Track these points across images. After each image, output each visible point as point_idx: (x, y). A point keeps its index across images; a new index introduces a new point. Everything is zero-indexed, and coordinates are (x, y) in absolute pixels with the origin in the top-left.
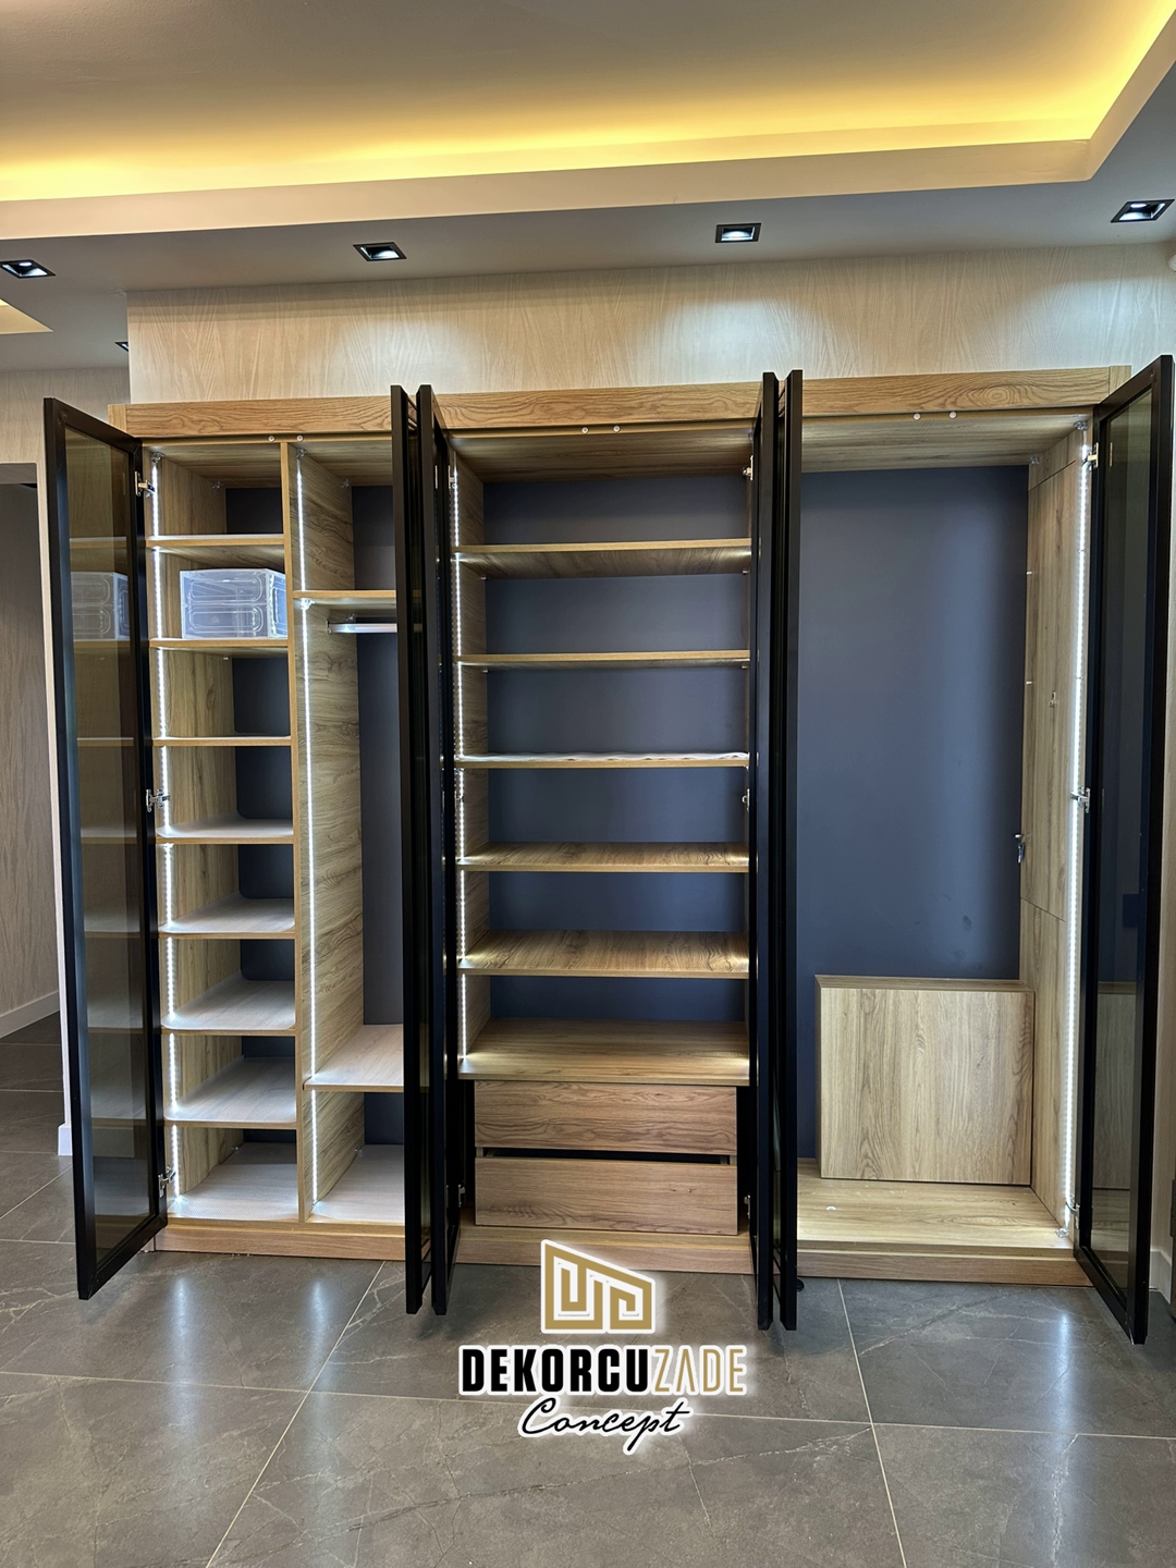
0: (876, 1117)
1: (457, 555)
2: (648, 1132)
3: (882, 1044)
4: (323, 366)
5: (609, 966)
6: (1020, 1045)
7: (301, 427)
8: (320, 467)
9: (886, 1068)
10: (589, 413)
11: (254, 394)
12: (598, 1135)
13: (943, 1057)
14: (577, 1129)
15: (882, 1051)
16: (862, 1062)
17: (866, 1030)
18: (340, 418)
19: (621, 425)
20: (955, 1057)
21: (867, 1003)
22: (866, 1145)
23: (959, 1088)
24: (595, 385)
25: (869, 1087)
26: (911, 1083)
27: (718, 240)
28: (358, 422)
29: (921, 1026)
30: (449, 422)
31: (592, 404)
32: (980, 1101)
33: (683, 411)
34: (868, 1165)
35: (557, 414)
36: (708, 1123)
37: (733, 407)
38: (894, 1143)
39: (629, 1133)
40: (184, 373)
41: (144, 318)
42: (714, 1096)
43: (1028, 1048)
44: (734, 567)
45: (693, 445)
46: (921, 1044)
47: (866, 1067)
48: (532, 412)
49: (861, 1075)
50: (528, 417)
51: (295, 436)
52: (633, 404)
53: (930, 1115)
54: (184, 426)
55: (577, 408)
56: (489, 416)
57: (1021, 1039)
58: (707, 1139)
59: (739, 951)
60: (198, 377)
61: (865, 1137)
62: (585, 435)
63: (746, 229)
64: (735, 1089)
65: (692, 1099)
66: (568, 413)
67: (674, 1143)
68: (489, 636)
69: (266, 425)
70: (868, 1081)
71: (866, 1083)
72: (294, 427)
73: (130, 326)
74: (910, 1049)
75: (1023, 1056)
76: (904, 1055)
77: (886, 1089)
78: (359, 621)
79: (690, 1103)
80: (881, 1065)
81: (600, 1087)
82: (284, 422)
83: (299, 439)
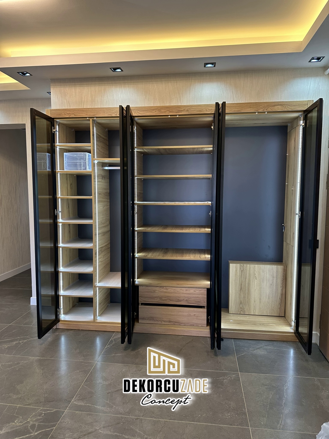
0: (244, 298)
1: (136, 149)
2: (184, 300)
3: (246, 279)
4: (101, 99)
5: (174, 257)
6: (282, 280)
7: (95, 115)
8: (101, 126)
9: (247, 285)
10: (171, 112)
11: (83, 106)
12: (171, 300)
13: (262, 282)
14: (166, 299)
15: (246, 281)
16: (240, 283)
17: (241, 275)
18: (106, 113)
19: (179, 115)
20: (265, 282)
21: (242, 268)
22: (241, 305)
23: (266, 290)
24: (172, 105)
25: (242, 290)
26: (253, 289)
27: (205, 67)
28: (110, 114)
29: (256, 274)
30: (134, 114)
31: (172, 109)
32: (271, 294)
33: (195, 111)
34: (241, 310)
35: (162, 112)
36: (199, 298)
37: (208, 110)
38: (248, 305)
39: (178, 300)
40: (65, 101)
41: (55, 86)
42: (201, 291)
43: (285, 280)
44: (208, 152)
45: (198, 120)
46: (256, 279)
47: (241, 285)
48: (156, 111)
49: (240, 287)
50: (155, 113)
51: (94, 117)
52: (182, 109)
53: (258, 297)
54: (65, 115)
55: (167, 110)
56: (144, 113)
57: (283, 278)
58: (199, 302)
59: (208, 254)
60: (69, 102)
61: (241, 303)
62: (170, 118)
63: (212, 64)
64: (206, 289)
65: (195, 291)
66: (165, 112)
67: (190, 303)
68: (144, 170)
69: (86, 115)
70: (242, 288)
71: (241, 289)
72: (94, 115)
73: (51, 89)
74: (253, 280)
75: (283, 282)
76: (251, 281)
77: (246, 290)
78: (110, 166)
79: (194, 292)
80: (245, 284)
81: (171, 288)
82: (91, 114)
83: (95, 118)
